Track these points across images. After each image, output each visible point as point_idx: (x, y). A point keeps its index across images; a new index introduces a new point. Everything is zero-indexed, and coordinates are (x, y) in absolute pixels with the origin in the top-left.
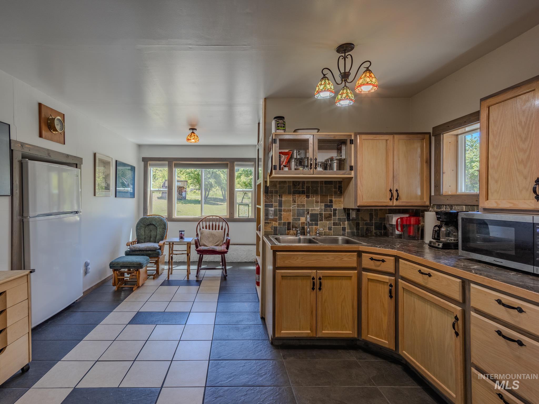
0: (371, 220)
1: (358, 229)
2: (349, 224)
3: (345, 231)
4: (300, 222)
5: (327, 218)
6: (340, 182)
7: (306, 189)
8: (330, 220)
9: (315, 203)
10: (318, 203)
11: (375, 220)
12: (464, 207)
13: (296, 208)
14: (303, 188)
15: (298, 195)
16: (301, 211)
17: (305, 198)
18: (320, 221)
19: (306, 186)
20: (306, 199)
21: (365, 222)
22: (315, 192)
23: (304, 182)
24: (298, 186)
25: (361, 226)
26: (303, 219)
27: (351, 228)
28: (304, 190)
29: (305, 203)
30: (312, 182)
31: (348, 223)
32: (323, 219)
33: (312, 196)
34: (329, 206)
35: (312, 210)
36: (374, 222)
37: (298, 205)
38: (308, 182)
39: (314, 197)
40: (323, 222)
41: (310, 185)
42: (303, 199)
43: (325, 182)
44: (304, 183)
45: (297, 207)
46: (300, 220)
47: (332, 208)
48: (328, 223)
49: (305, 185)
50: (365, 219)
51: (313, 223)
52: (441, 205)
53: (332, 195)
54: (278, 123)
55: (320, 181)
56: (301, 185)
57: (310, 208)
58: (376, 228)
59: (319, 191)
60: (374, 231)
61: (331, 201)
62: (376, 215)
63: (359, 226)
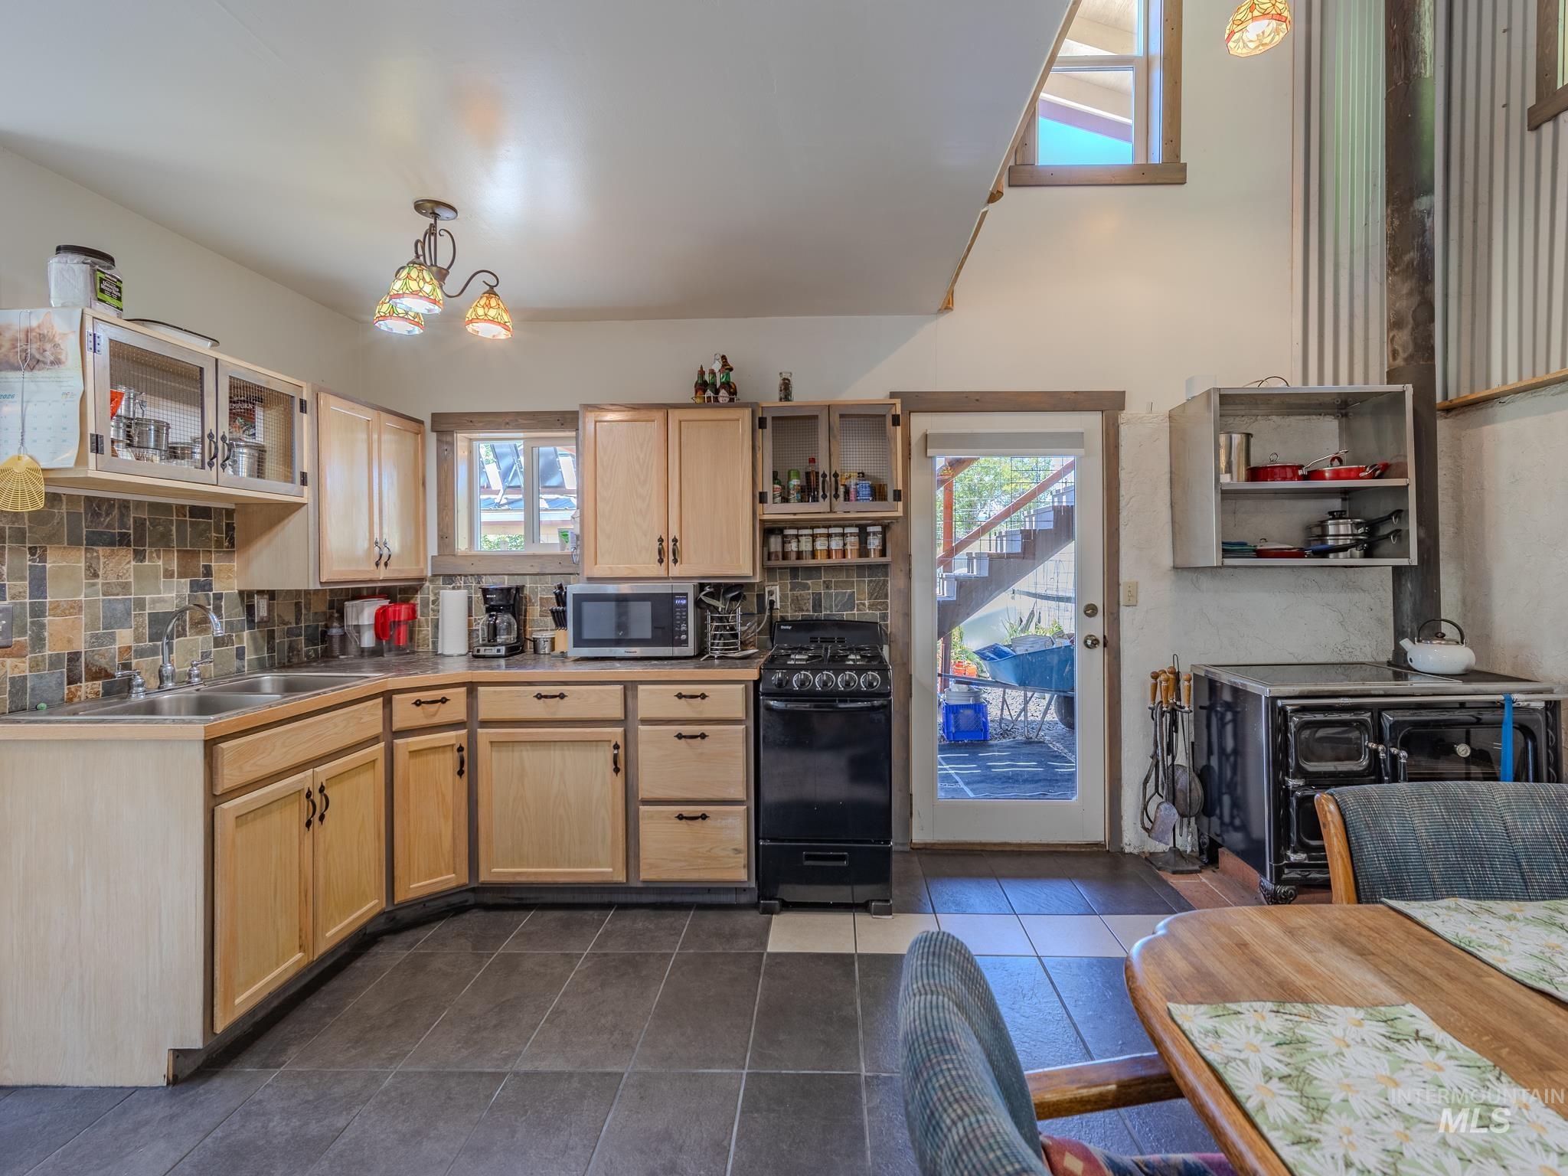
0: (298, 621)
1: (271, 649)
2: (254, 639)
3: (244, 659)
4: (117, 647)
5: (199, 623)
6: (230, 513)
7: (134, 529)
8: (205, 631)
9: (164, 577)
10: (172, 576)
11: (305, 621)
12: (506, 577)
13: (101, 597)
14: (123, 525)
15: (108, 549)
16: (120, 607)
17: (129, 562)
18: (177, 637)
19: (132, 520)
20: (133, 563)
21: (286, 627)
22: (163, 542)
23: (125, 505)
24: (107, 515)
25: (277, 641)
26: (125, 637)
27: (257, 650)
28: (125, 533)
29: (131, 580)
30: (154, 506)
31: (251, 634)
32: (187, 629)
33: (151, 552)
34: (201, 585)
35: (154, 602)
36: (303, 625)
37: (105, 587)
38: (139, 504)
39: (159, 558)
40: (188, 638)
41: (146, 517)
42: (121, 565)
43: (193, 508)
44: (127, 508)
45: (104, 595)
46: (113, 640)
47: (211, 593)
48: (202, 643)
49: (128, 516)
50: (286, 619)
51: (155, 645)
52: (455, 576)
53: (210, 552)
54: (102, 276)
55: (177, 505)
56: (116, 512)
57: (147, 597)
58: (311, 641)
59: (175, 537)
60: (304, 649)
61: (208, 571)
62: (308, 607)
63: (274, 639)
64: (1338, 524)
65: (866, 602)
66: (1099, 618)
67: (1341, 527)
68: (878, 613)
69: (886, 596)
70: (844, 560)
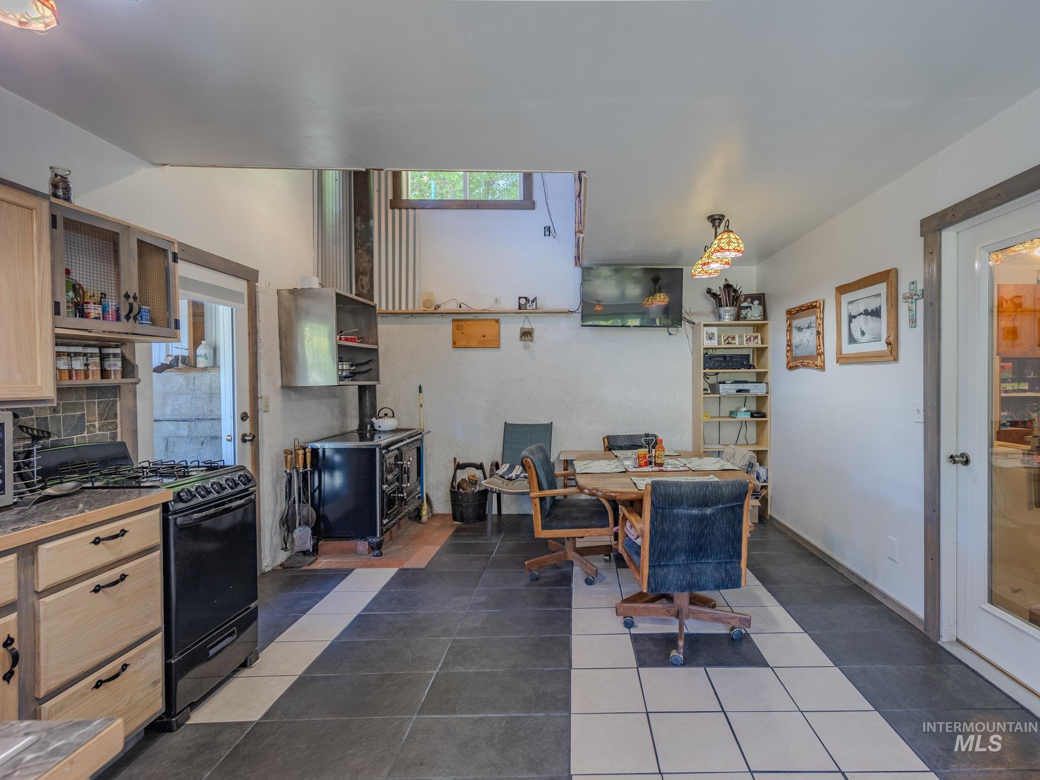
64: (343, 364)
65: (97, 424)
66: (248, 422)
67: (344, 366)
68: (108, 433)
69: (115, 416)
70: (71, 382)
